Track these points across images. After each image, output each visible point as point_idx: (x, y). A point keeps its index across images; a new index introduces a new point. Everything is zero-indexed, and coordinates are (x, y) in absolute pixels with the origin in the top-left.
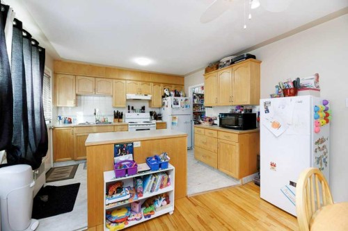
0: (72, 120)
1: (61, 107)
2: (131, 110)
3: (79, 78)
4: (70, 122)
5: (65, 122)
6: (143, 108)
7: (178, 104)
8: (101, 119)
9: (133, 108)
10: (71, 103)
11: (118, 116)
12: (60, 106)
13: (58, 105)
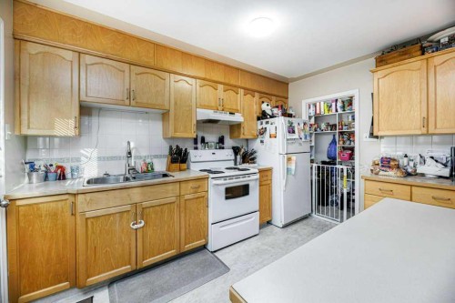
0: (68, 172)
1: (35, 137)
2: (199, 145)
3: (88, 59)
4: (62, 177)
5: (46, 178)
6: (221, 140)
7: (294, 132)
8: (140, 166)
9: (203, 140)
10: (66, 127)
11: (179, 157)
12: (30, 132)
13: (25, 131)
